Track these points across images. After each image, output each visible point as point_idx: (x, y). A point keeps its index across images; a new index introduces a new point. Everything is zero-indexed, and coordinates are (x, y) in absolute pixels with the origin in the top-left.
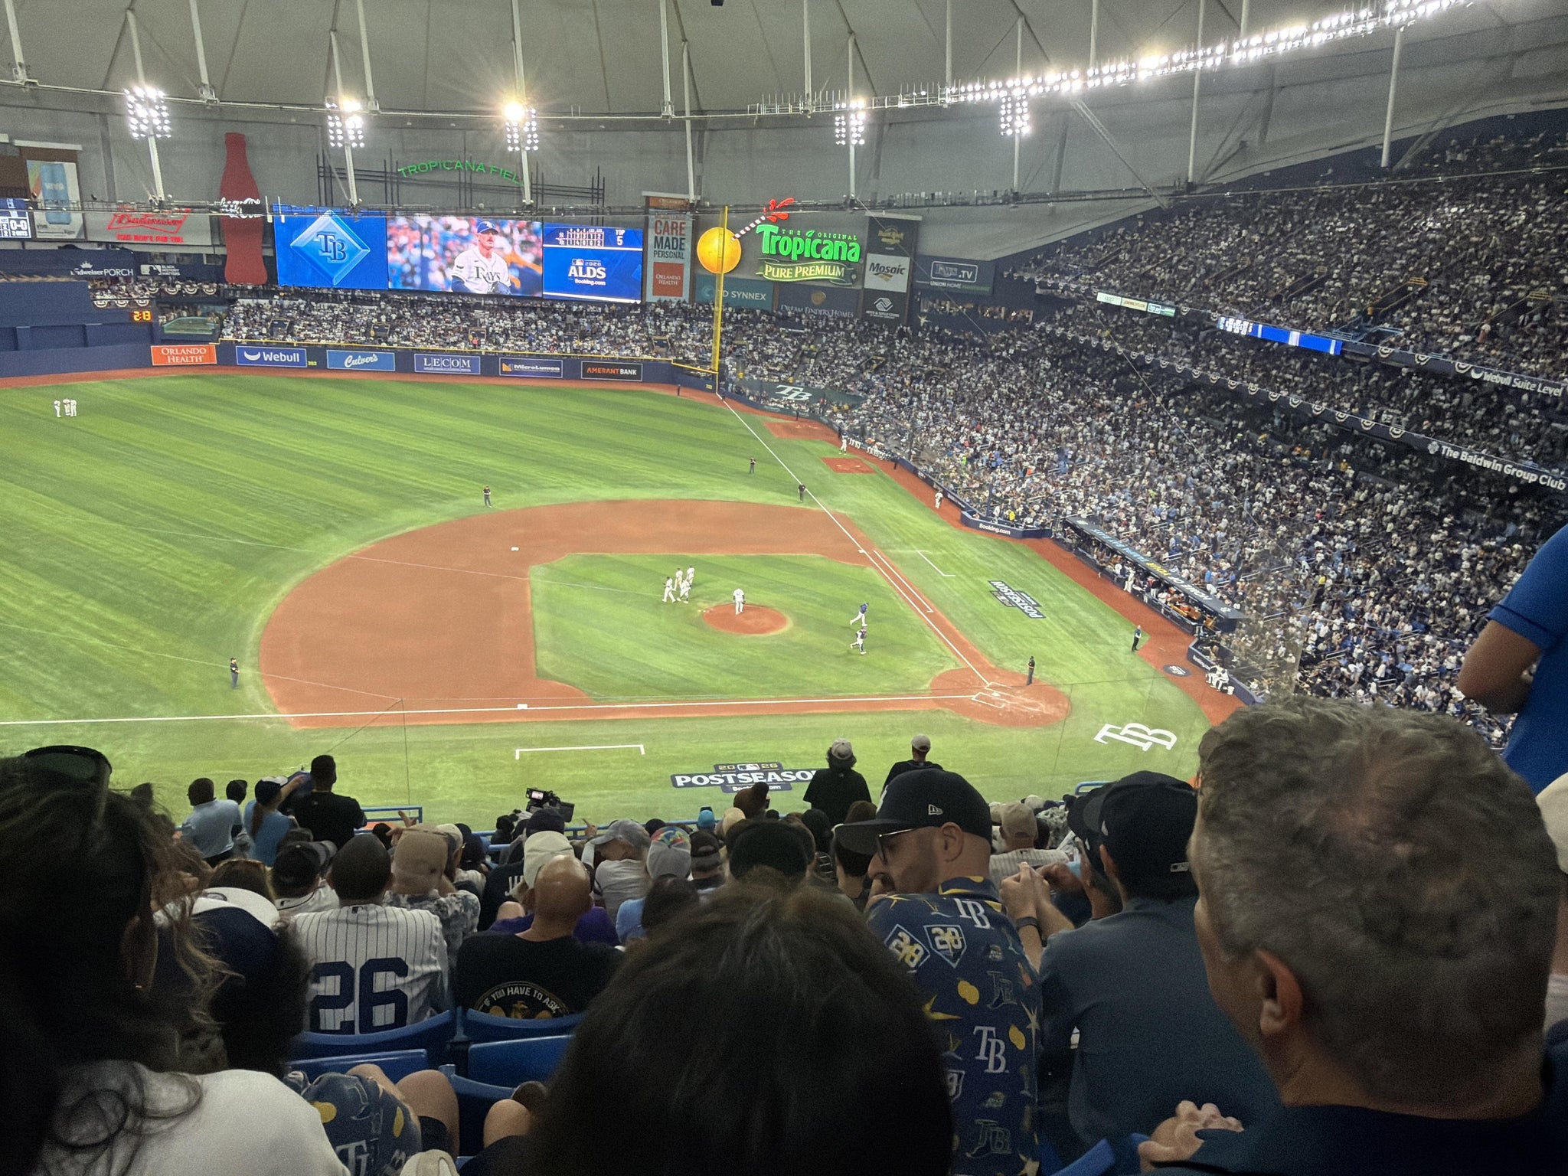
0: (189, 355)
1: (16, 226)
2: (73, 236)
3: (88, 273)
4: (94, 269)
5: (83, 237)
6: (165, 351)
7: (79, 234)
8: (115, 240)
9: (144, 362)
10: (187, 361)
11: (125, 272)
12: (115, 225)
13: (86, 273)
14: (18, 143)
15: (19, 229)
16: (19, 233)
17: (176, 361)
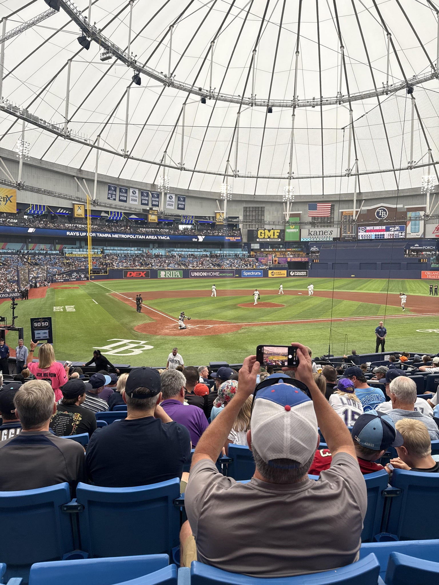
0: (436, 275)
1: (401, 234)
2: (419, 237)
3: (417, 248)
4: (419, 246)
5: (423, 237)
6: (427, 273)
7: (422, 235)
8: (435, 237)
9: (418, 277)
10: (434, 277)
11: (431, 248)
12: (436, 231)
13: (416, 248)
14: (406, 207)
15: (402, 235)
16: (401, 237)
17: (430, 277)
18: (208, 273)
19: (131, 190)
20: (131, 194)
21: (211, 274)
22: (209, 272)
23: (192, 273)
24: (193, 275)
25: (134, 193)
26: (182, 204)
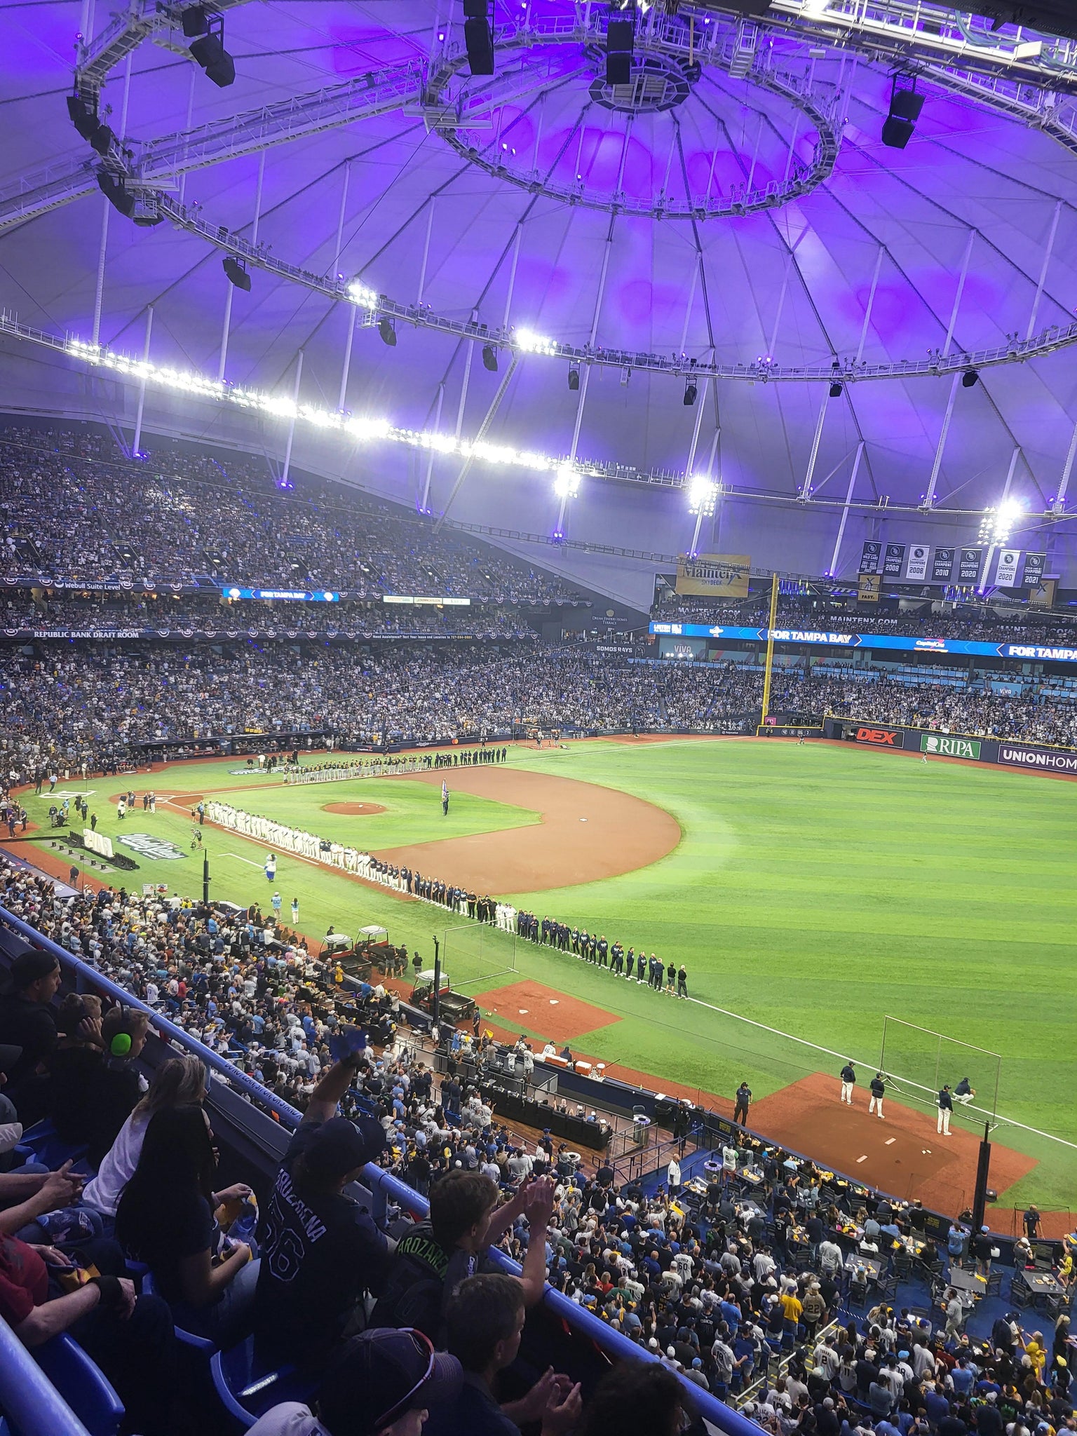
18: (1051, 758)
19: (913, 549)
20: (912, 556)
21: (1061, 762)
22: (1055, 755)
23: (1005, 751)
24: (1009, 758)
25: (919, 553)
26: (1033, 575)
